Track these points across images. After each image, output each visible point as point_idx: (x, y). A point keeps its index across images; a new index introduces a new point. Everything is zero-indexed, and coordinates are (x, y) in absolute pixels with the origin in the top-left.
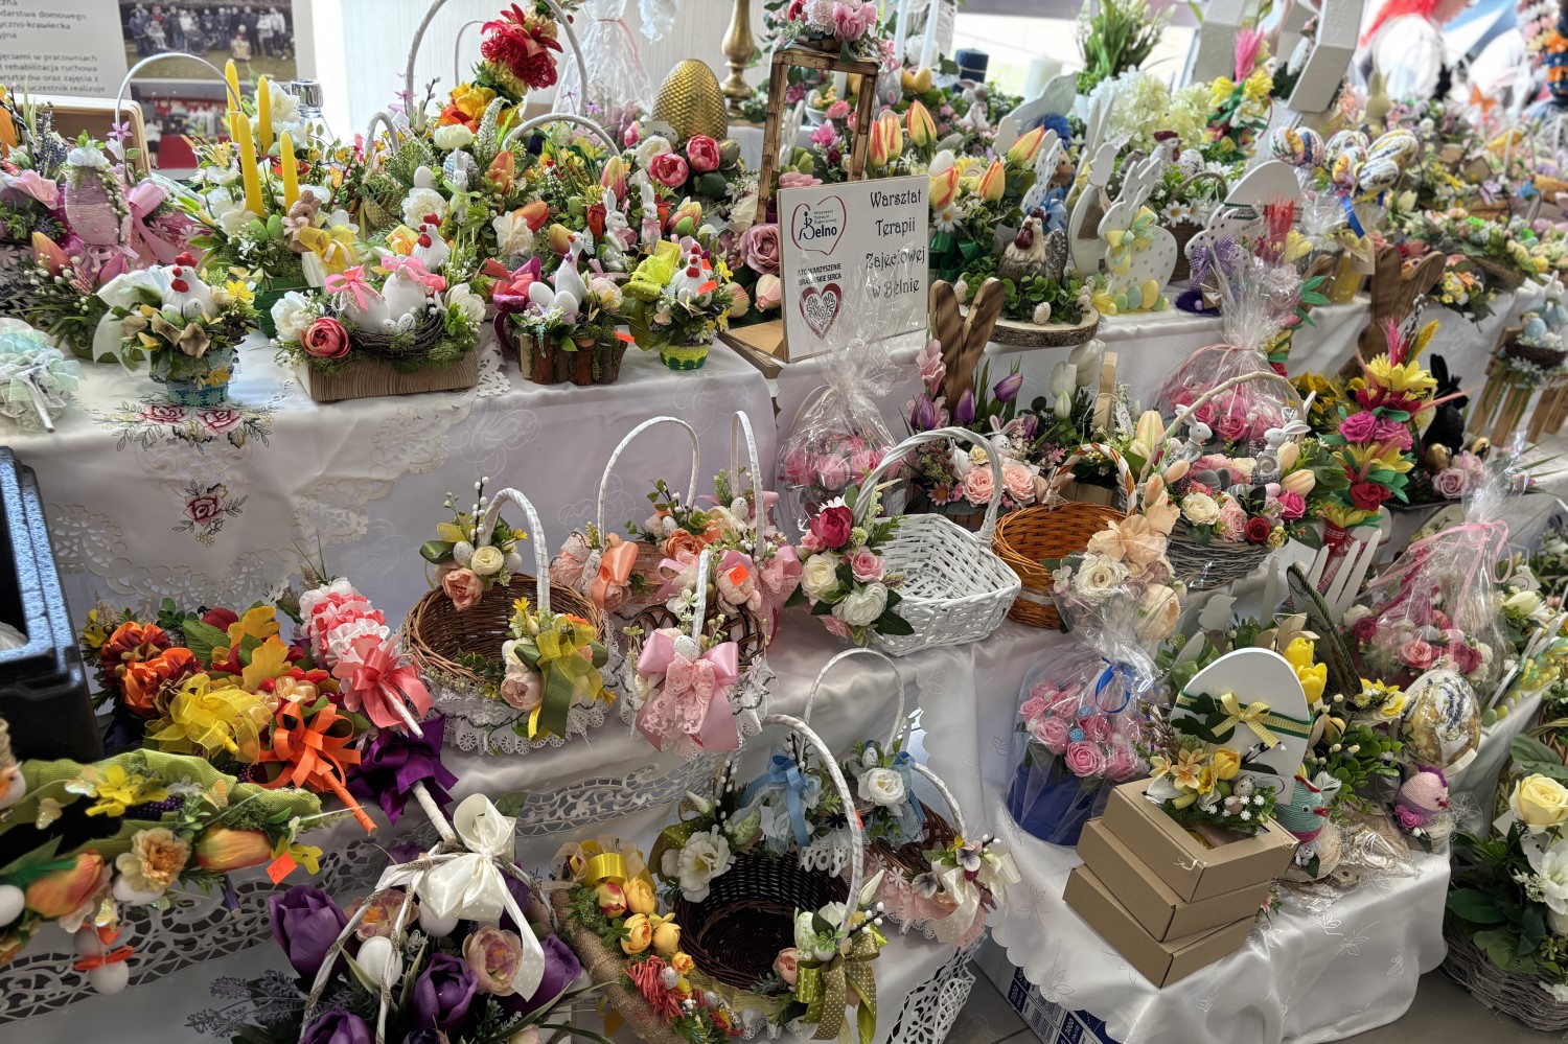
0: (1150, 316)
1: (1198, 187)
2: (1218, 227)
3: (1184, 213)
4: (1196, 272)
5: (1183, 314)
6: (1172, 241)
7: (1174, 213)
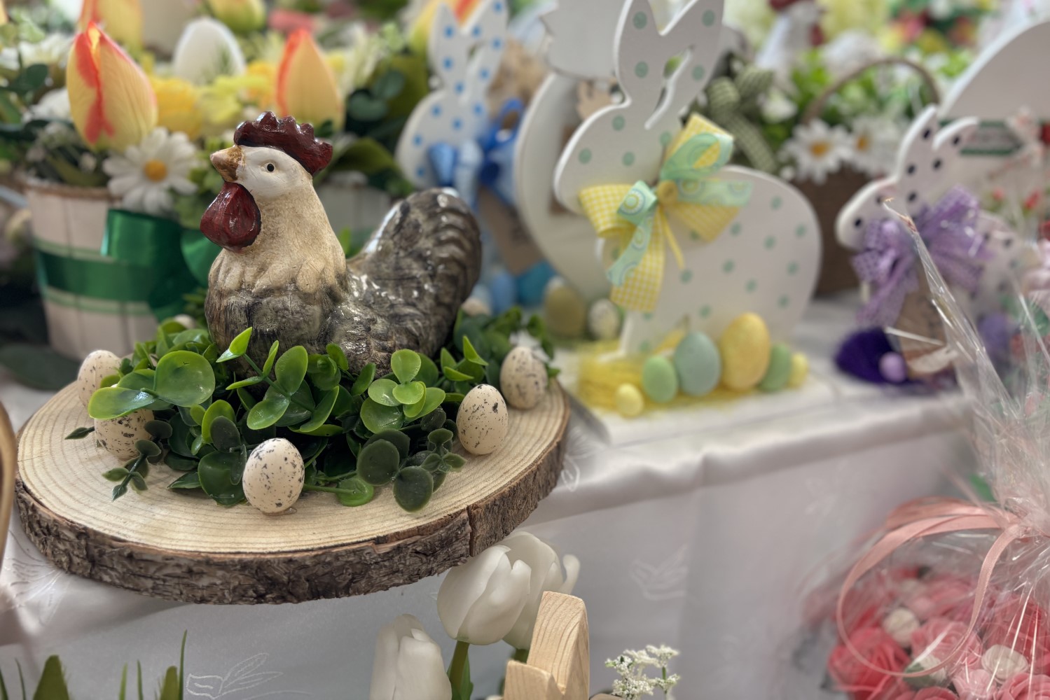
0: (753, 407)
1: (870, 91)
2: (924, 168)
3: (841, 150)
4: (875, 286)
5: (852, 390)
6: (801, 211)
7: (818, 149)
